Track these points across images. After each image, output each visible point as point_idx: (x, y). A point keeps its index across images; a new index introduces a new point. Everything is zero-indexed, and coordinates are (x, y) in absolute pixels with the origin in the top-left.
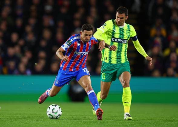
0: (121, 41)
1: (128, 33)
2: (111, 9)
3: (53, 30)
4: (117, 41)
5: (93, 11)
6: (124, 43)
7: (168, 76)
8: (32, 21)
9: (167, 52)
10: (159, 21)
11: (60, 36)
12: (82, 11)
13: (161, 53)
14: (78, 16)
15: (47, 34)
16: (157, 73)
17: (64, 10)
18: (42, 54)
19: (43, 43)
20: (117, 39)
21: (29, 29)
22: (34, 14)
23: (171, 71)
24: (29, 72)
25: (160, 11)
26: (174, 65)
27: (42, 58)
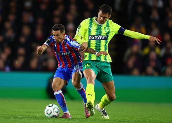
0: (99, 38)
1: (107, 29)
2: (91, 6)
3: (33, 26)
4: (94, 38)
5: (73, 8)
6: (103, 40)
7: (147, 74)
8: (12, 17)
9: (146, 51)
10: (139, 20)
11: (39, 33)
12: (61, 8)
13: (140, 52)
14: (57, 12)
15: (26, 30)
16: (136, 72)
17: (43, 7)
18: (21, 51)
19: (23, 40)
20: (94, 36)
21: (8, 25)
22: (13, 10)
23: (150, 70)
24: (8, 69)
25: (140, 9)
26: (153, 64)
27: (21, 55)
